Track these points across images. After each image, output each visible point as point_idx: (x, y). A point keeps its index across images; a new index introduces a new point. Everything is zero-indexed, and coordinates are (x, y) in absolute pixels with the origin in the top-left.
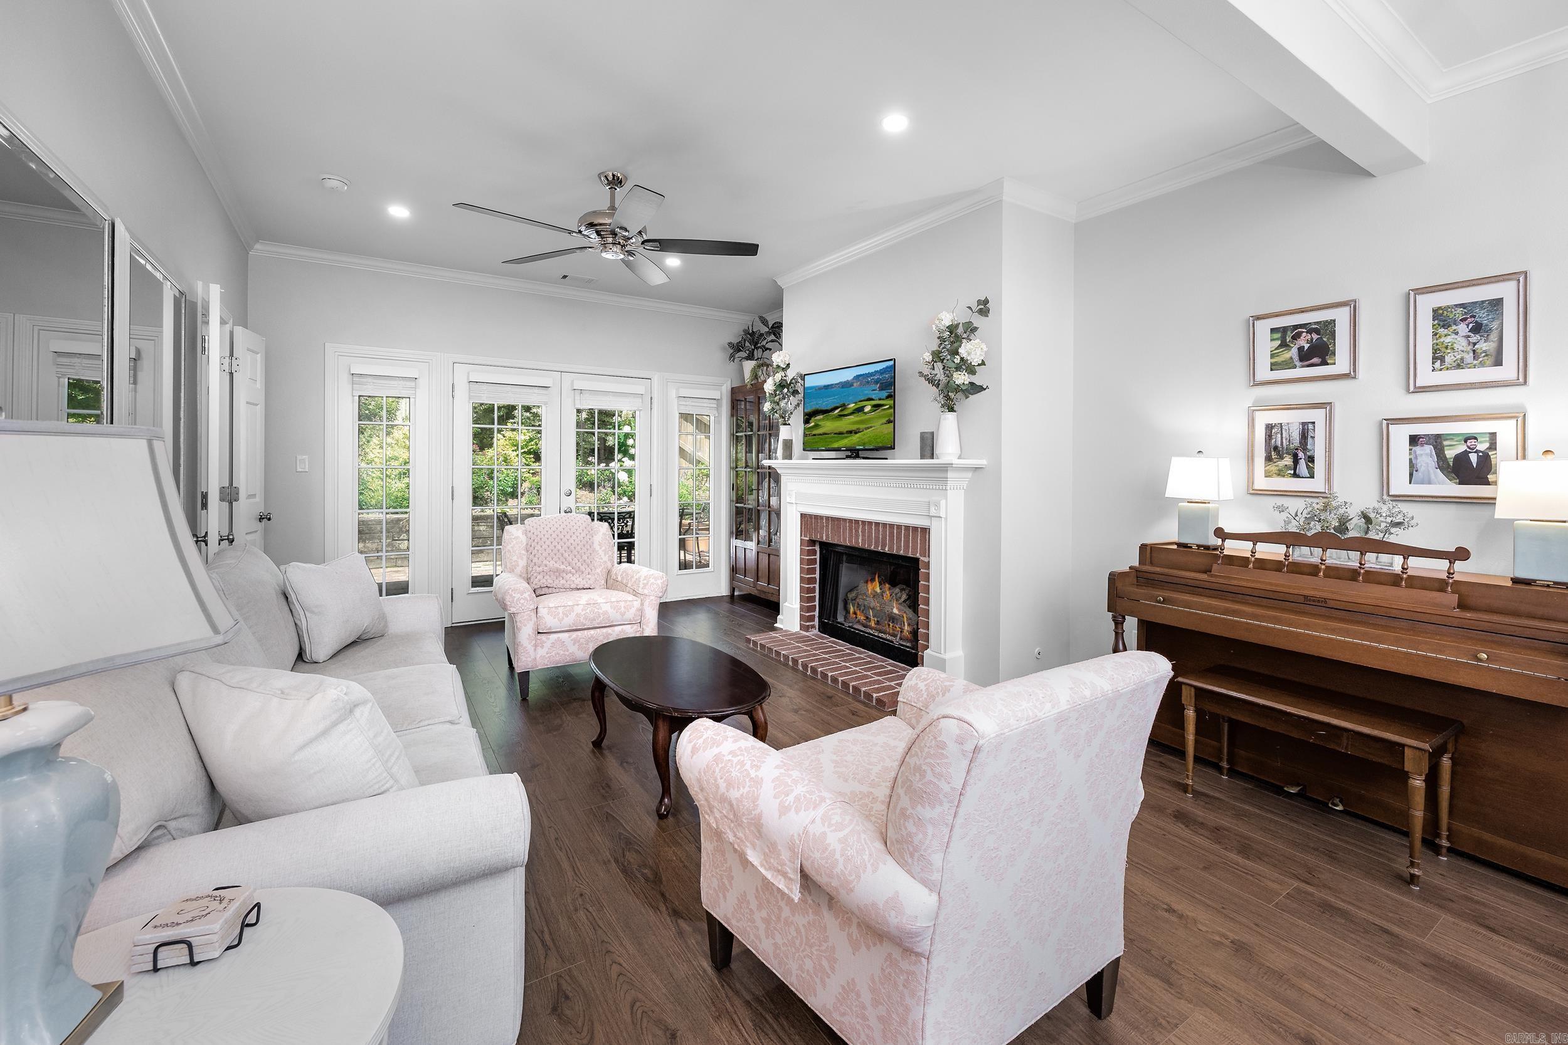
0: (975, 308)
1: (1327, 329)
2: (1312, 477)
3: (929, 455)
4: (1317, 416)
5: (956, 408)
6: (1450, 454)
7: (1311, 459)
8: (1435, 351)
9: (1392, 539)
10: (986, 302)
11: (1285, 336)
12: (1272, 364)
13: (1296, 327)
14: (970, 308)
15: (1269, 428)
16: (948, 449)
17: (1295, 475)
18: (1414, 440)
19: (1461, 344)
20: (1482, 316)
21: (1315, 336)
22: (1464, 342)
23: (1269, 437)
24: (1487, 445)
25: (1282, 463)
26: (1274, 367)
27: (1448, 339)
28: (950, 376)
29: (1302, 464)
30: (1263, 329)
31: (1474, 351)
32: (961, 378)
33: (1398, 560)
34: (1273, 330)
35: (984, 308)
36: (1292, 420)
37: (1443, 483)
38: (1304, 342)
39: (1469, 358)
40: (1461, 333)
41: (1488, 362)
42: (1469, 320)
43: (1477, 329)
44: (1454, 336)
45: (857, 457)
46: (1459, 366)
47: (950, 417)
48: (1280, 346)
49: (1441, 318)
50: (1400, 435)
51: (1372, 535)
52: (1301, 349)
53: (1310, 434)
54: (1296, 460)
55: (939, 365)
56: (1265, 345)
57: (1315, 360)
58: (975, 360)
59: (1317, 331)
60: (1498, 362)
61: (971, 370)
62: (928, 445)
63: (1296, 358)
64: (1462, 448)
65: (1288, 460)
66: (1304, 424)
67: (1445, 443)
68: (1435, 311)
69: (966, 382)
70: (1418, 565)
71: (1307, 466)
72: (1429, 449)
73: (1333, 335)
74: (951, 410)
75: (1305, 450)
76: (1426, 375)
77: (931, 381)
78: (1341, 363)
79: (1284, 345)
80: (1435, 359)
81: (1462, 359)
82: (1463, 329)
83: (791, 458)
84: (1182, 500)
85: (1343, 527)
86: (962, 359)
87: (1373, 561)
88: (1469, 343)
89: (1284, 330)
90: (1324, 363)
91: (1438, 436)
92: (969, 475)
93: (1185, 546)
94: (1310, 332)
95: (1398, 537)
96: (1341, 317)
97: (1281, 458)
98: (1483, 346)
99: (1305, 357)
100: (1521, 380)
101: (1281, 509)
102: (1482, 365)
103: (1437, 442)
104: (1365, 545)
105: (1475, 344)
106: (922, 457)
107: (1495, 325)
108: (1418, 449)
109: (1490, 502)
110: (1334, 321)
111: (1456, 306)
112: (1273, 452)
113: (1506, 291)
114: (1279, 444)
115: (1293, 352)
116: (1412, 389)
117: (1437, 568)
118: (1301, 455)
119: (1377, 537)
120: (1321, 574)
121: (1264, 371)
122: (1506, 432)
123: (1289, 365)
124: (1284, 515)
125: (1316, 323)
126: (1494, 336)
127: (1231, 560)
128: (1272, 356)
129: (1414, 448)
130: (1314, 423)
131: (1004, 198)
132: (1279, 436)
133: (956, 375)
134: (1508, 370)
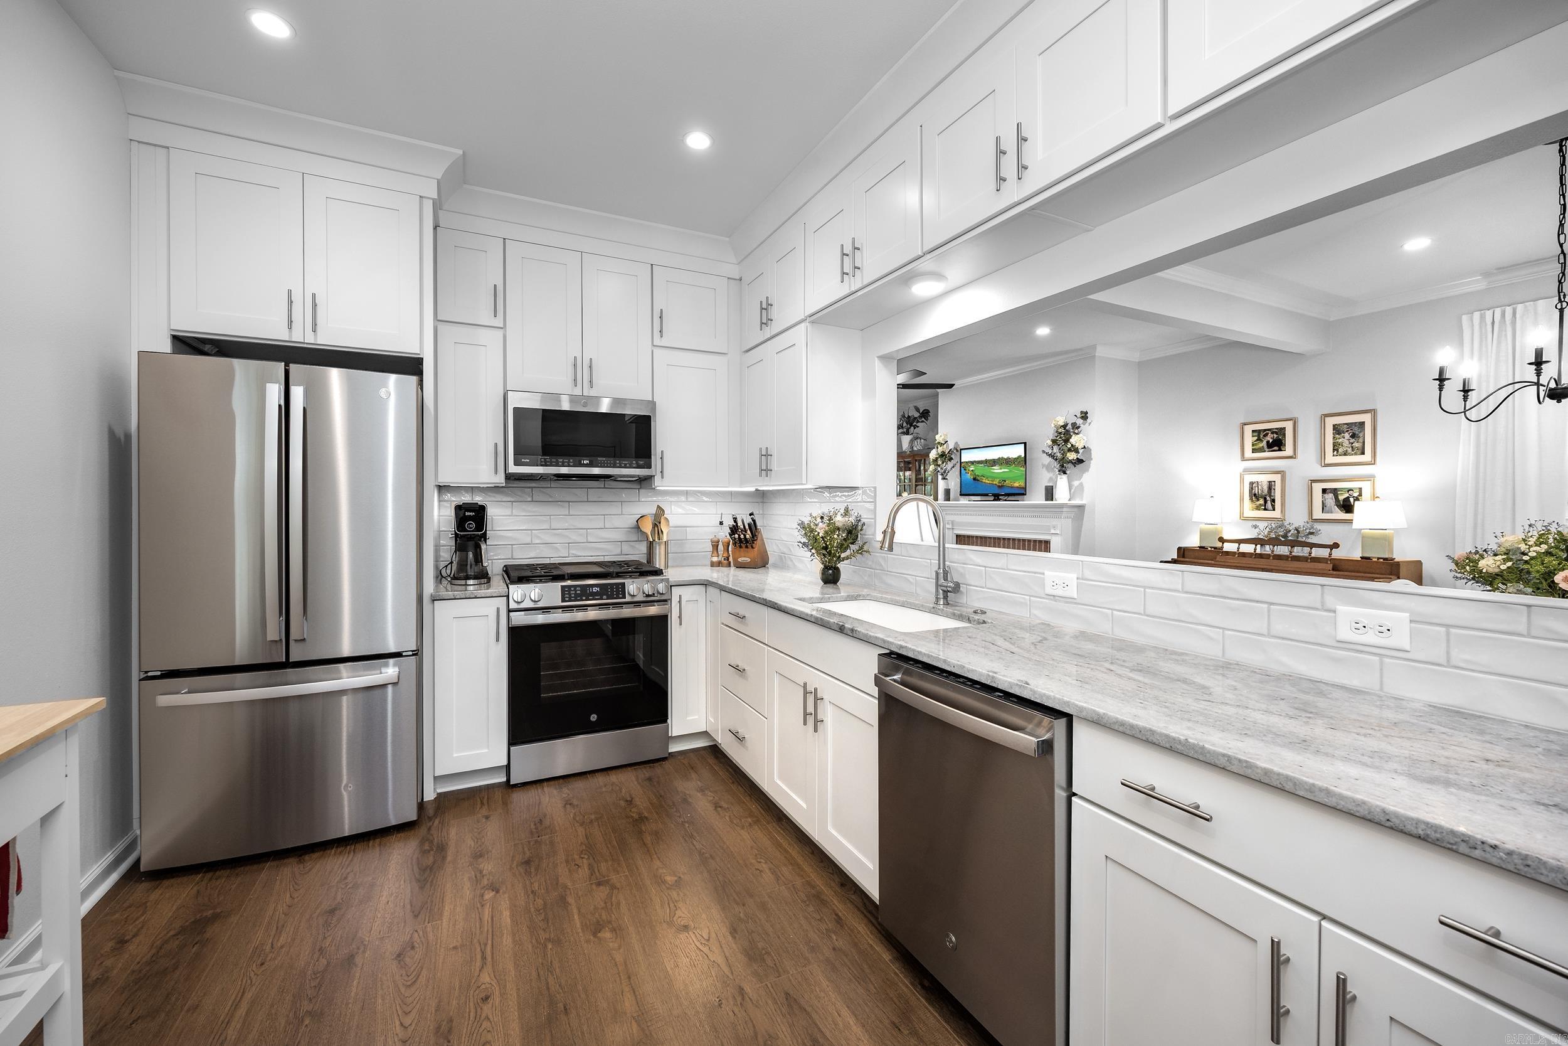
0: (1079, 415)
1: (1282, 431)
2: (1274, 510)
3: (1051, 498)
4: (1277, 478)
5: (1068, 472)
6: (1341, 498)
7: (1273, 501)
8: (1334, 446)
9: (1309, 541)
10: (1086, 413)
11: (1259, 434)
12: (1253, 449)
13: (1265, 430)
14: (1076, 416)
15: (1252, 484)
16: (1062, 494)
17: (1265, 509)
18: (1324, 491)
19: (1346, 443)
20: (1356, 430)
21: (1275, 436)
22: (1347, 442)
23: (1251, 489)
24: (1358, 494)
25: (1258, 503)
26: (1254, 451)
27: (1340, 440)
28: (1064, 454)
29: (1269, 502)
30: (1248, 430)
31: (1352, 447)
32: (1072, 456)
33: (1307, 550)
34: (1253, 431)
35: (1084, 416)
36: (1264, 479)
37: (1338, 513)
38: (1269, 438)
39: (1350, 450)
40: (1346, 438)
41: (1359, 453)
42: (1350, 431)
43: (1353, 436)
44: (1343, 439)
45: (999, 500)
46: (1345, 454)
47: (1064, 477)
48: (1257, 440)
49: (1337, 430)
50: (1318, 488)
51: (1300, 539)
52: (1268, 442)
53: (1273, 487)
54: (1266, 502)
55: (1055, 447)
56: (1249, 439)
57: (1276, 448)
58: (1079, 445)
59: (1276, 433)
60: (1363, 453)
61: (1077, 451)
62: (1050, 493)
63: (1265, 446)
64: (1346, 495)
65: (1261, 501)
66: (1270, 482)
67: (1339, 493)
68: (1334, 426)
69: (1075, 458)
70: (1316, 552)
71: (1272, 505)
72: (1331, 495)
73: (1284, 435)
74: (1065, 473)
75: (1270, 496)
76: (1330, 458)
77: (1052, 456)
78: (1288, 450)
79: (1259, 439)
80: (1334, 450)
81: (1347, 450)
82: (1347, 435)
83: (949, 501)
84: (1201, 523)
85: (1285, 536)
86: (1072, 445)
87: (1298, 551)
88: (1350, 443)
89: (1259, 432)
90: (1280, 450)
91: (1335, 489)
92: (1076, 510)
93: (1203, 547)
94: (1272, 433)
95: (1313, 540)
96: (1289, 426)
97: (1258, 500)
98: (1356, 445)
99: (1270, 446)
100: (1373, 462)
101: (1255, 527)
102: (1356, 454)
103: (1335, 491)
104: (1294, 544)
105: (1352, 443)
106: (1047, 500)
107: (1361, 435)
108: (1326, 495)
109: (1350, 521)
110: (1285, 428)
111: (1344, 424)
112: (1254, 496)
113: (1366, 418)
114: (1257, 492)
115: (1264, 444)
116: (1323, 465)
117: (1323, 553)
118: (1268, 498)
119: (1302, 540)
120: (1271, 558)
121: (1248, 453)
122: (1366, 487)
123: (1261, 450)
124: (1257, 530)
125: (1276, 429)
126: (1361, 440)
127: (1227, 553)
128: (1253, 445)
129: (1324, 495)
130: (1275, 481)
131: (1097, 354)
132: (1257, 488)
133: (1068, 454)
134: (1367, 457)
